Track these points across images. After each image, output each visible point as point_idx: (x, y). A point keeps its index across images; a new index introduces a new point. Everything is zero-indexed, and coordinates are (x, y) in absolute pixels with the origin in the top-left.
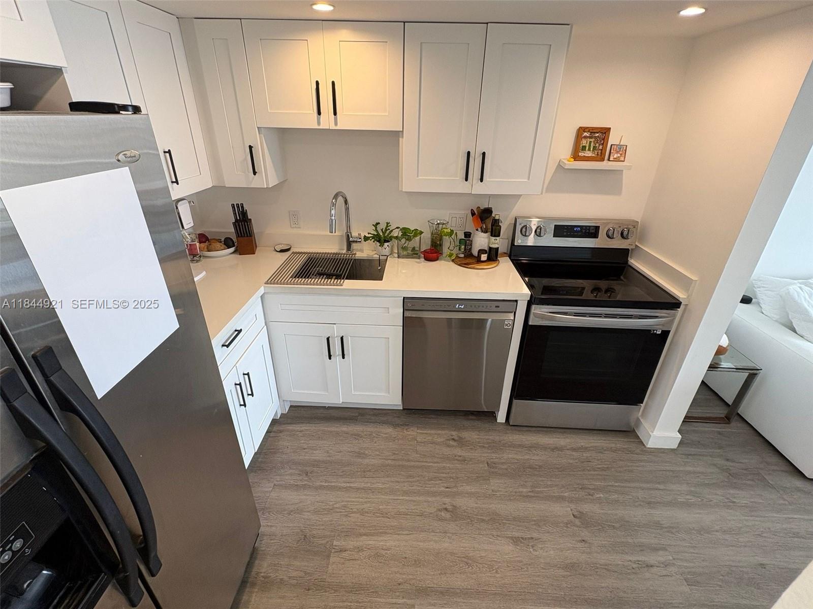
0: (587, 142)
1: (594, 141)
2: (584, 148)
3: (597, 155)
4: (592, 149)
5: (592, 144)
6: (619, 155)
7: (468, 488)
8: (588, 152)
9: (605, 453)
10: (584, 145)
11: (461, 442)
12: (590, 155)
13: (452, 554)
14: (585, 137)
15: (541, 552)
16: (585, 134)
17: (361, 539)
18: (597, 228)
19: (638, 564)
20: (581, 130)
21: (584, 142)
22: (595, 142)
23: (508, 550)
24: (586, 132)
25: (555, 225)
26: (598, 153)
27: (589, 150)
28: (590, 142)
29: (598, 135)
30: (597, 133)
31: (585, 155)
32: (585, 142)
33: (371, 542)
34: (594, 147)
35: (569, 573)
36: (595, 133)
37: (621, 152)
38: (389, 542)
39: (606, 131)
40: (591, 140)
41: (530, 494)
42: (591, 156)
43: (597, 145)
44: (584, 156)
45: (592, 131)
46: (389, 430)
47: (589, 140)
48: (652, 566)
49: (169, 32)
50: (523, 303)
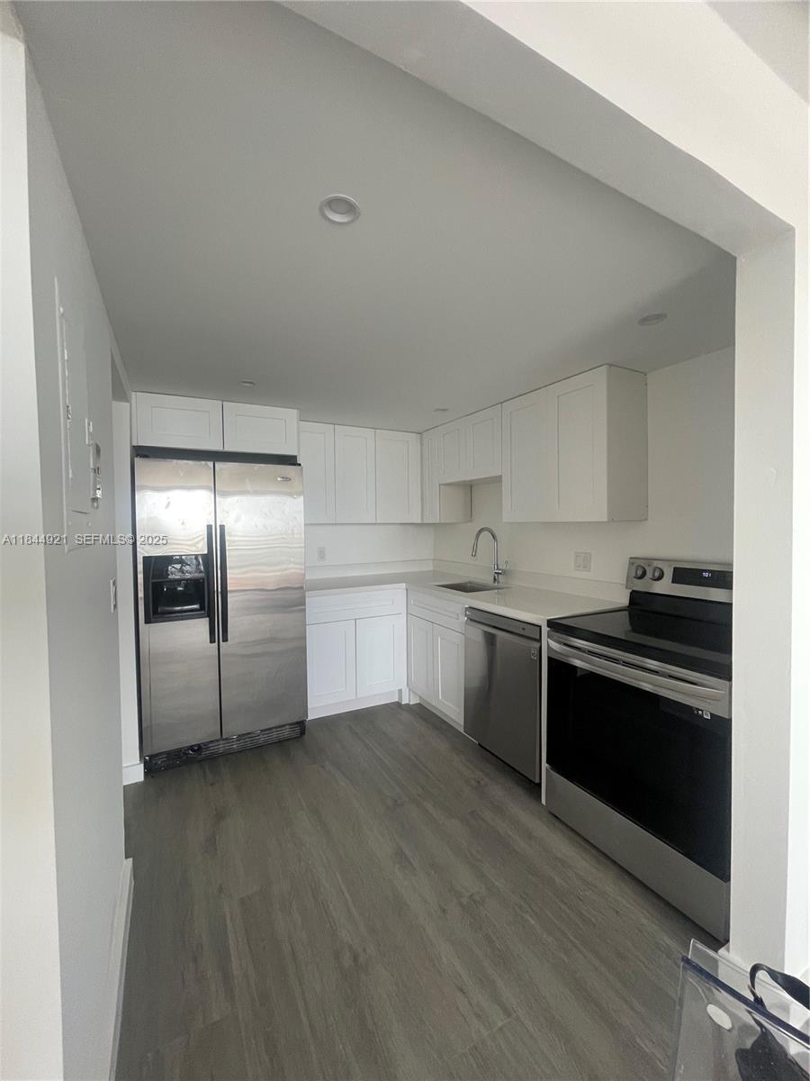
7: (430, 807)
11: (479, 787)
13: (356, 817)
15: (402, 875)
25: (674, 568)
33: (337, 774)
41: (467, 854)
48: (465, 994)
49: (408, 442)
50: (545, 630)
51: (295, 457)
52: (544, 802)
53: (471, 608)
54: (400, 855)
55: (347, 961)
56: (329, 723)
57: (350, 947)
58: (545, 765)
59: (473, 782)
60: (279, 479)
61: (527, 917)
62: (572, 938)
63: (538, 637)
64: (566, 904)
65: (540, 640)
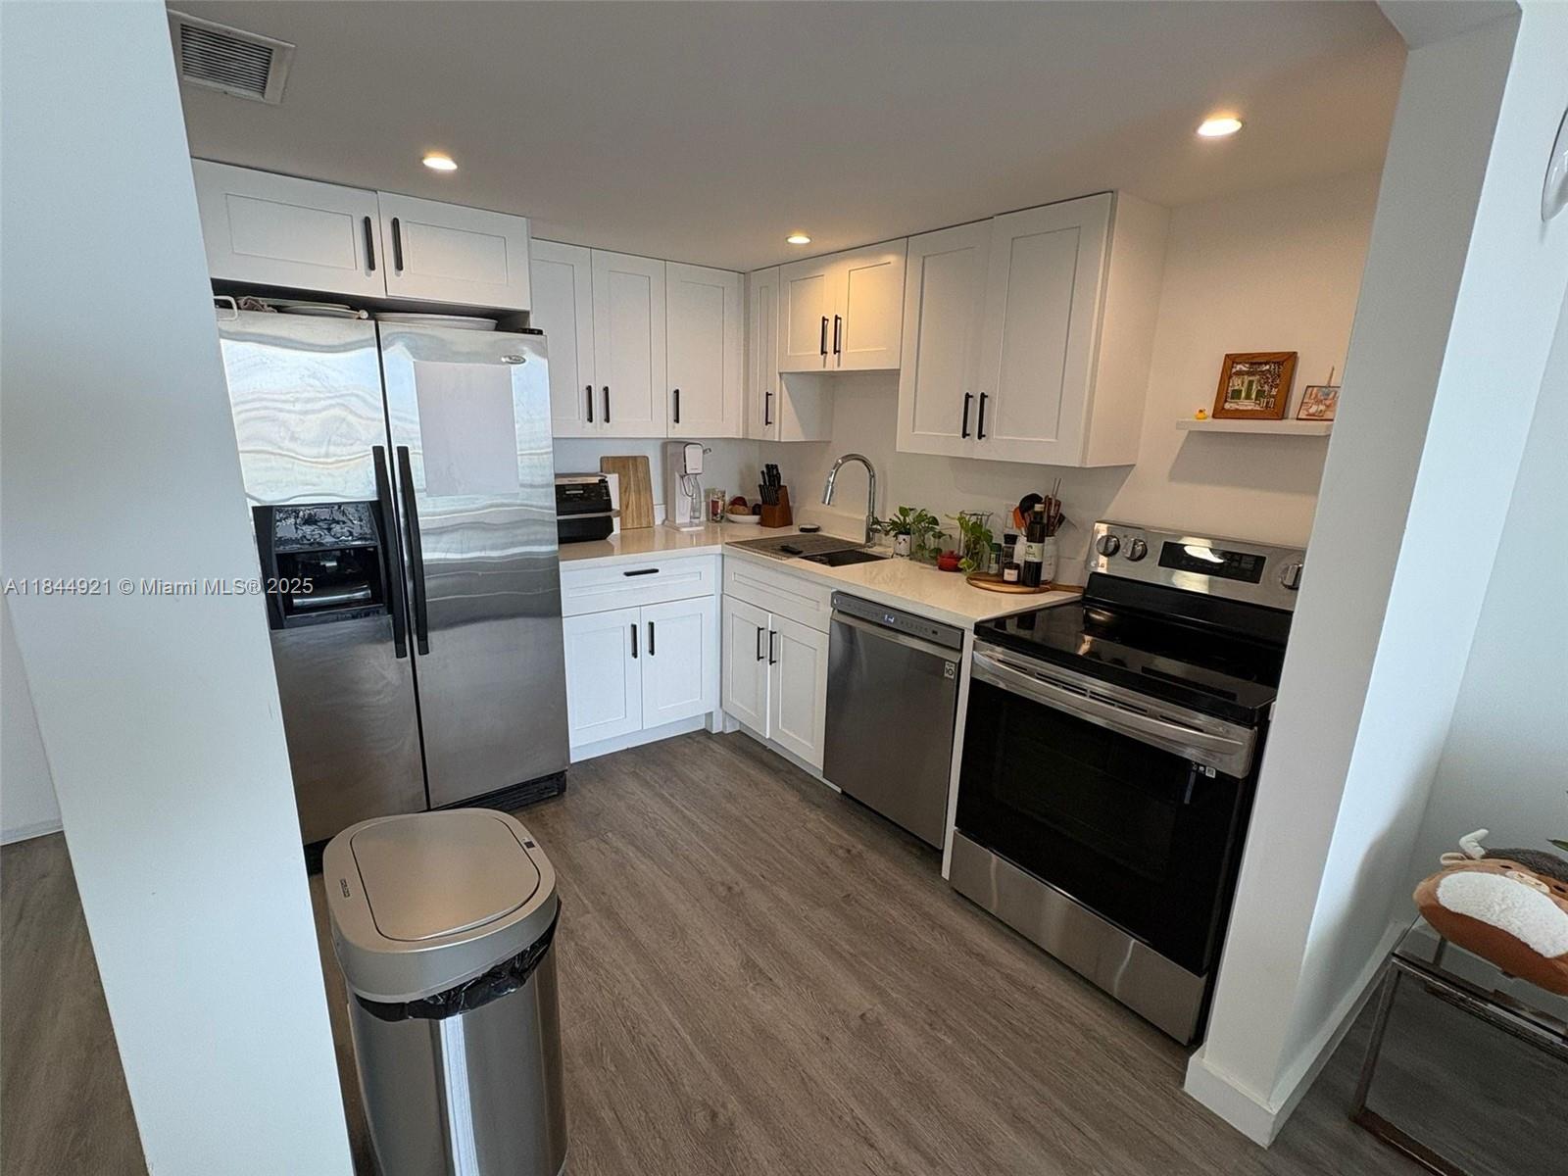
0: (1243, 383)
1: (1259, 381)
2: (1236, 394)
3: (1267, 406)
4: (1253, 396)
5: (1254, 387)
6: (1322, 407)
7: (784, 894)
8: (1247, 402)
9: (1063, 1024)
10: (1236, 388)
11: (851, 859)
12: (1250, 408)
13: (675, 916)
14: (1240, 373)
15: (759, 995)
16: (1239, 367)
17: (630, 847)
18: (1259, 561)
19: (857, 1124)
20: (1231, 360)
21: (1236, 383)
22: (1262, 381)
23: (729, 962)
24: (1240, 363)
25: (1166, 543)
26: (1268, 403)
27: (1248, 397)
28: (1251, 383)
29: (1268, 367)
30: (1266, 364)
31: (1237, 407)
32: (1240, 382)
33: (631, 852)
34: (1258, 391)
35: (753, 1036)
36: (1261, 364)
37: (1328, 402)
38: (643, 867)
39: (1285, 362)
40: (1251, 378)
41: (848, 957)
42: (1252, 410)
43: (1266, 388)
44: (1237, 410)
45: (1254, 361)
46: (791, 799)
47: (1247, 379)
48: (872, 1146)
49: (723, 288)
50: (970, 637)
51: (526, 314)
52: (946, 874)
53: (839, 592)
54: (749, 964)
55: (701, 1120)
56: (600, 768)
57: (704, 1104)
58: (951, 827)
59: (841, 852)
60: (503, 360)
61: (941, 1035)
62: (1002, 1057)
63: (959, 647)
64: (989, 1013)
65: (961, 650)
